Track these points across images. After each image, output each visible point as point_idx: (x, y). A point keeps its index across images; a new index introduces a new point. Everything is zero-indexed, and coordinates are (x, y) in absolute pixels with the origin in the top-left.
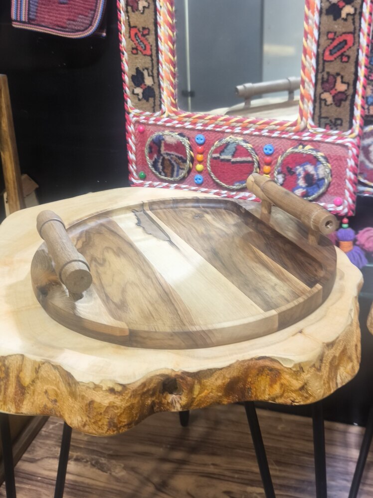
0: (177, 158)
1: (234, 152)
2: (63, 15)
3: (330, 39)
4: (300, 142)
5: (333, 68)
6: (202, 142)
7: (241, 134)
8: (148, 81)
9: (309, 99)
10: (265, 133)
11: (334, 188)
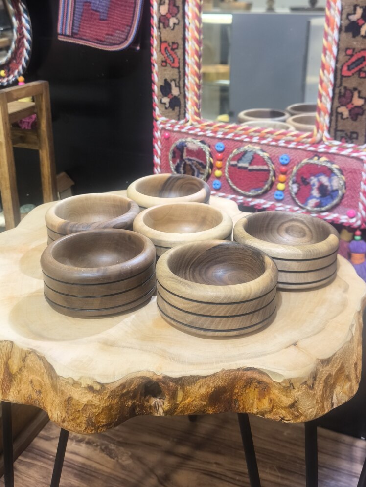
0: (198, 164)
1: (252, 161)
2: (102, 30)
3: (349, 55)
4: (315, 154)
5: (350, 83)
6: (221, 149)
7: (258, 144)
8: (175, 91)
9: (326, 112)
10: (282, 143)
11: (348, 200)
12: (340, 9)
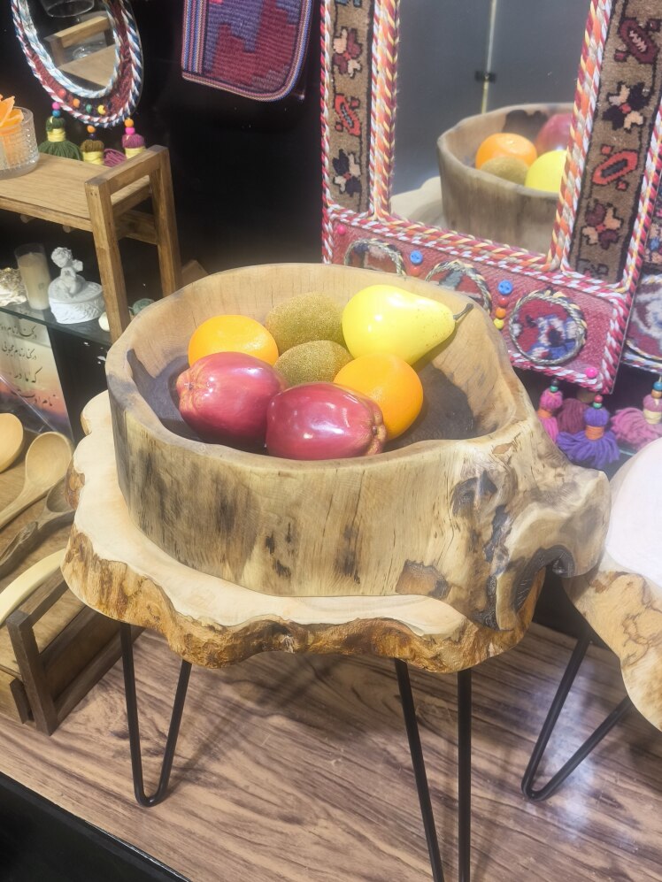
1: (459, 284)
2: (249, 67)
3: (605, 155)
4: (548, 285)
5: (605, 195)
6: (418, 261)
7: (471, 260)
8: (354, 170)
9: (567, 231)
10: (503, 264)
11: (588, 353)
12: (597, 84)
